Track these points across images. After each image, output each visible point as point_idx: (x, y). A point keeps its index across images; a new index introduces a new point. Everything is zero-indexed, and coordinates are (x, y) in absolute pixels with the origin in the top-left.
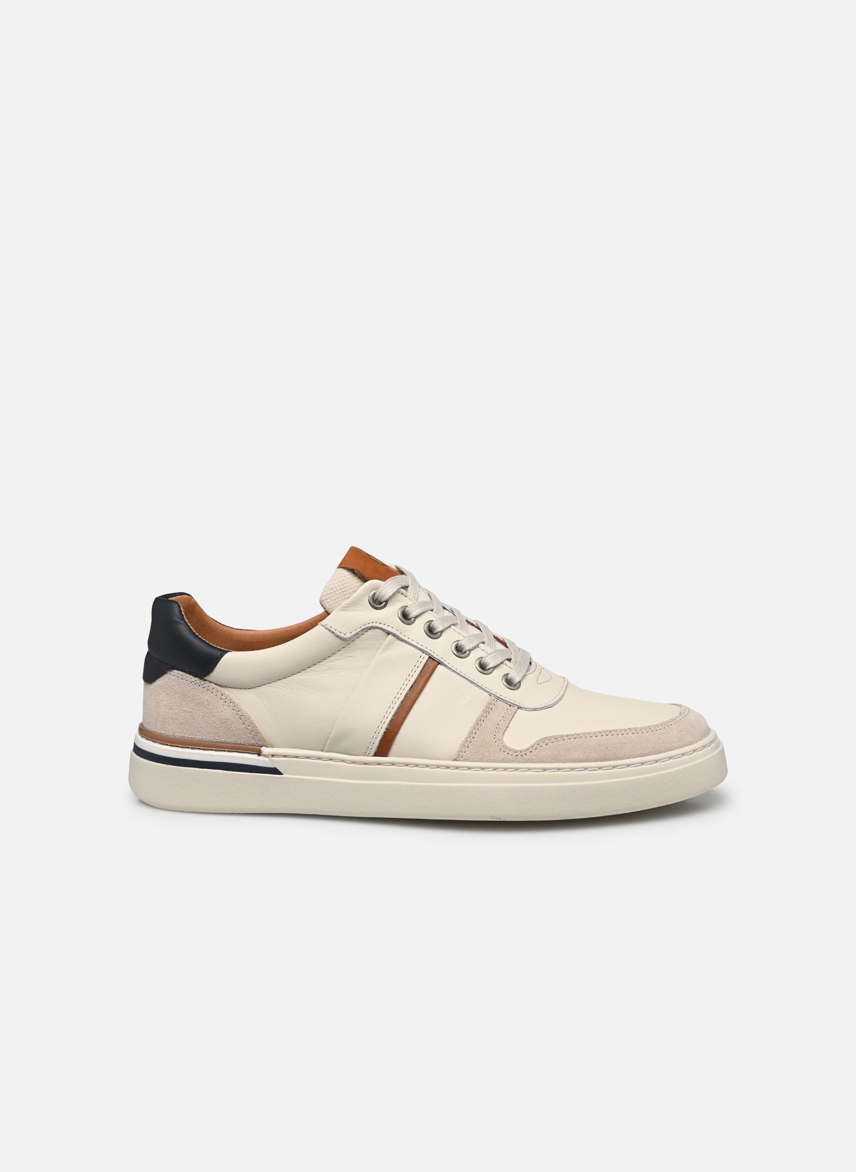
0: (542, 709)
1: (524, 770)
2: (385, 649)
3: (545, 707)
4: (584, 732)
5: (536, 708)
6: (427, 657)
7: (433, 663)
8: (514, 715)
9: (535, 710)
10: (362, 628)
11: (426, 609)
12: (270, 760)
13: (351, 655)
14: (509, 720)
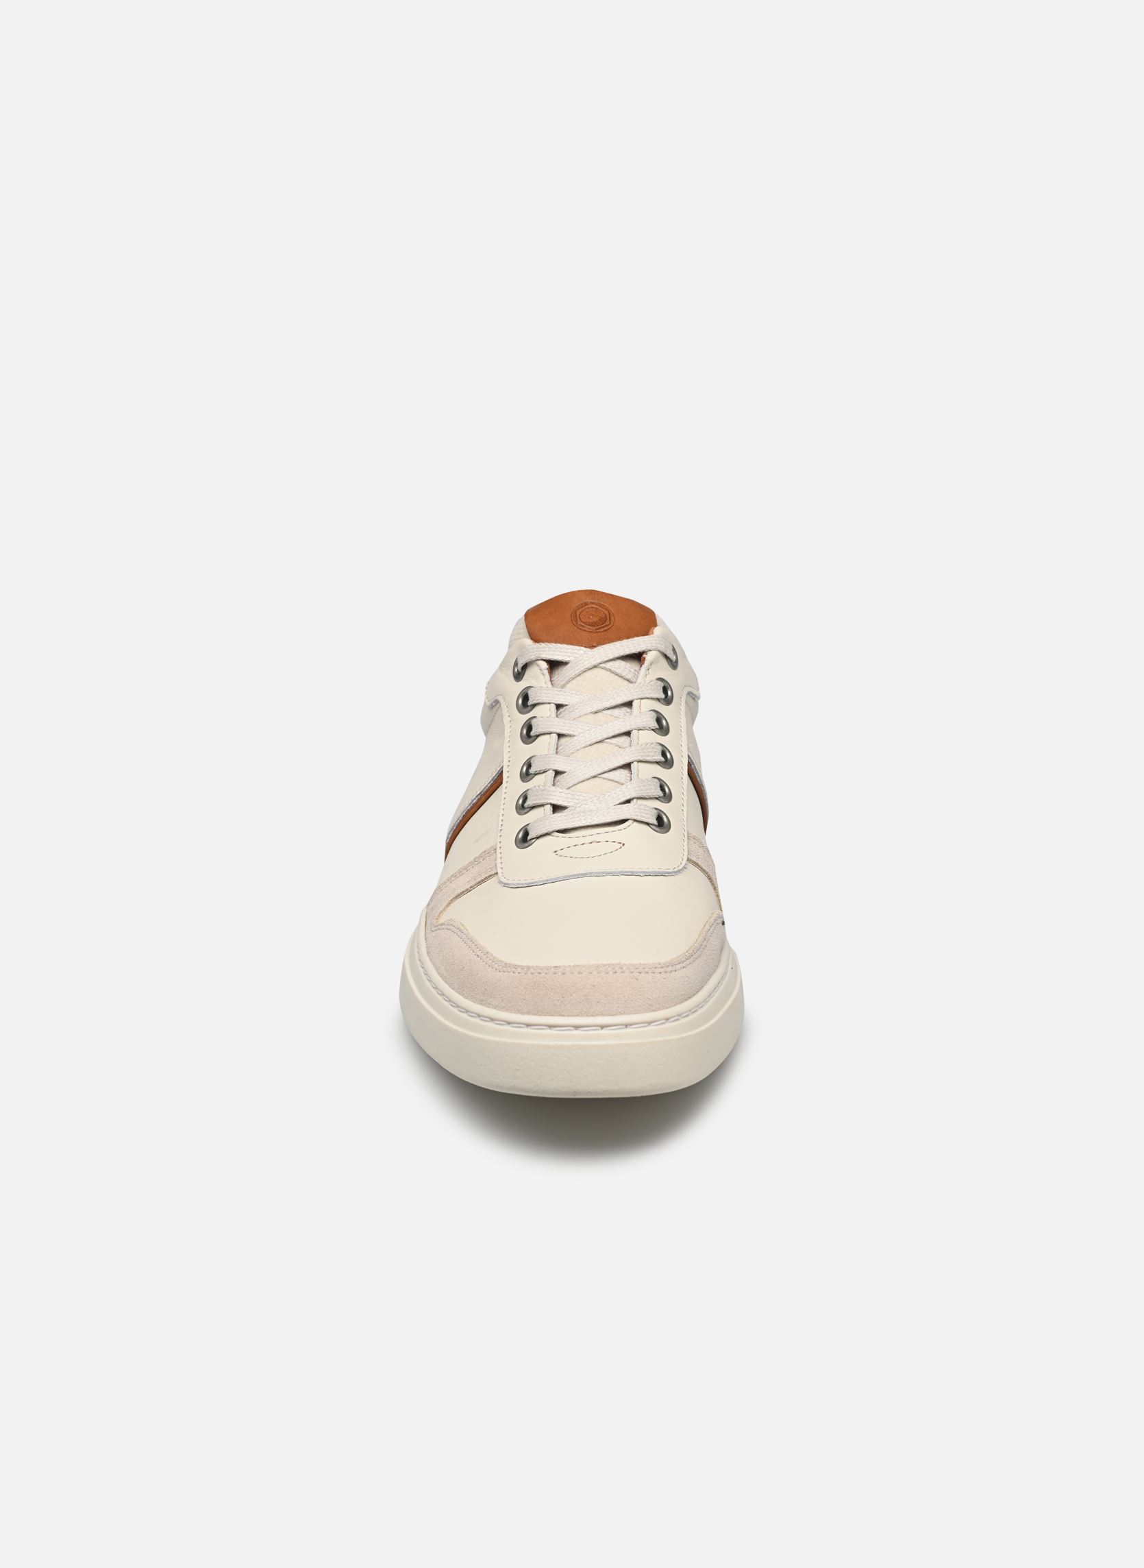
0: (505, 885)
3: (512, 885)
5: (501, 882)
6: (503, 764)
10: (495, 699)
11: (550, 699)
14: (475, 882)
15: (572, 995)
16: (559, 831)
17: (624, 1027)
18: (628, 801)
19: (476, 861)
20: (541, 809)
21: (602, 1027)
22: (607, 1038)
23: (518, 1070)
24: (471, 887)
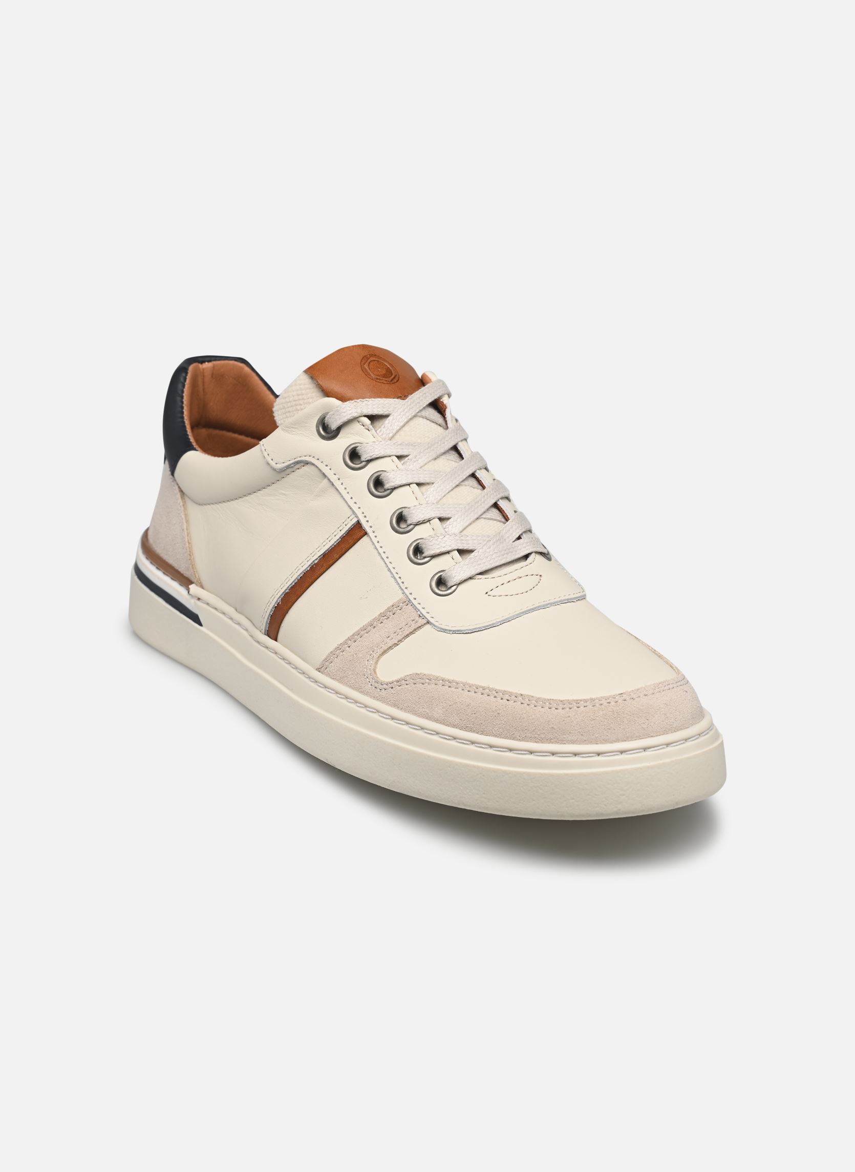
0: (454, 632)
1: (372, 710)
2: (316, 496)
3: (458, 631)
4: (464, 681)
5: (446, 630)
6: (355, 520)
7: (356, 533)
8: (415, 630)
9: (445, 631)
10: (296, 460)
11: (388, 452)
12: (195, 602)
13: (284, 492)
14: (403, 636)
15: (654, 717)
16: (481, 574)
17: (643, 750)
18: (519, 538)
19: (384, 616)
20: (447, 557)
21: (645, 749)
22: (649, 760)
23: (623, 795)
24: (399, 641)
